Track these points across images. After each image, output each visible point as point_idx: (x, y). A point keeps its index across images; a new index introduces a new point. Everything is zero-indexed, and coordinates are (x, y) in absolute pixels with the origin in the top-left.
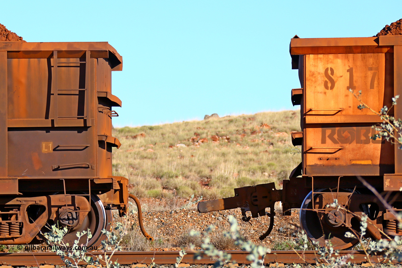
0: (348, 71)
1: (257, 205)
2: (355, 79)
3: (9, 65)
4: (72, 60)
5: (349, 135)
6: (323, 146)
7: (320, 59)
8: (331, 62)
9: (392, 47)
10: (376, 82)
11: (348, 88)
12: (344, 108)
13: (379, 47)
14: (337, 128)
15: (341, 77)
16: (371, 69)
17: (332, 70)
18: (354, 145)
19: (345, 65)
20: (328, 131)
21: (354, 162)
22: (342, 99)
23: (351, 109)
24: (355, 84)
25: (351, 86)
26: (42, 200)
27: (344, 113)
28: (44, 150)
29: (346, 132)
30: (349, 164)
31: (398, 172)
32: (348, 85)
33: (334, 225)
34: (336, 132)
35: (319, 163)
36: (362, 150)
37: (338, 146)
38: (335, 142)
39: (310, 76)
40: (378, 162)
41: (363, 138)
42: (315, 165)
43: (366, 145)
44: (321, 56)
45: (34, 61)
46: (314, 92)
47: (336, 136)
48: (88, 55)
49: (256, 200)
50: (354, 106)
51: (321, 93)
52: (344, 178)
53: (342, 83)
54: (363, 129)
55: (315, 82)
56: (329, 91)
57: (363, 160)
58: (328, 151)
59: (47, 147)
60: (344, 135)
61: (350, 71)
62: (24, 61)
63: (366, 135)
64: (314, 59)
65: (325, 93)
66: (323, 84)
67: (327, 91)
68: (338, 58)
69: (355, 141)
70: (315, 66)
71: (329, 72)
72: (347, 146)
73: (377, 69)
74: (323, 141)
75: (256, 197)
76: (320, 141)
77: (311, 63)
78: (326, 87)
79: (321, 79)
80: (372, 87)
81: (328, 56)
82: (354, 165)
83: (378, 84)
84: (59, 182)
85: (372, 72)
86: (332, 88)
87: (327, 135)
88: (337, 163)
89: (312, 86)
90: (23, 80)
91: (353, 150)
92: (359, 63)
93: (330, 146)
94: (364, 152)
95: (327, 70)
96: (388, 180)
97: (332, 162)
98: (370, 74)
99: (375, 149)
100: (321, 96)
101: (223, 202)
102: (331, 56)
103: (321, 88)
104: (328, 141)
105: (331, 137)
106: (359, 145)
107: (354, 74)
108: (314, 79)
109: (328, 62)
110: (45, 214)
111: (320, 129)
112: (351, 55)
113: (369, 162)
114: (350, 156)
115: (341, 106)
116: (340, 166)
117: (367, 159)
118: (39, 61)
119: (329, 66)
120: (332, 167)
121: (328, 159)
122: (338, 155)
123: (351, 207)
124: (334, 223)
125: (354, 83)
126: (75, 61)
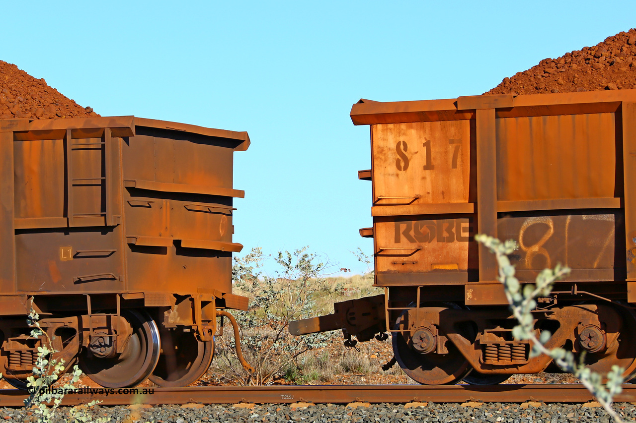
0: (424, 145)
1: (355, 325)
2: (433, 155)
3: (18, 152)
4: (92, 140)
5: (428, 231)
6: (396, 246)
7: (391, 129)
8: (404, 134)
9: (474, 111)
10: (459, 159)
11: (426, 168)
12: (422, 194)
13: (458, 112)
14: (414, 222)
15: (417, 153)
16: (452, 142)
18: (434, 244)
19: (420, 137)
20: (403, 226)
21: (436, 267)
22: (418, 182)
23: (430, 195)
24: (434, 163)
25: (428, 166)
26: (72, 322)
27: (421, 201)
28: (63, 257)
29: (424, 227)
30: (429, 269)
31: (483, 280)
32: (425, 164)
34: (413, 226)
35: (393, 268)
36: (445, 251)
37: (414, 246)
38: (411, 240)
39: (378, 153)
40: (466, 267)
41: (445, 235)
42: (389, 272)
43: (450, 244)
44: (391, 126)
45: (48, 143)
46: (385, 175)
47: (412, 233)
48: (108, 134)
49: (354, 318)
50: (433, 192)
51: (392, 175)
52: (425, 289)
53: (417, 161)
54: (445, 223)
55: (385, 160)
56: (402, 173)
57: (447, 263)
58: (403, 252)
59: (66, 253)
60: (421, 231)
61: (427, 145)
62: (37, 143)
63: (449, 230)
64: (383, 130)
65: (397, 175)
66: (395, 164)
67: (399, 172)
68: (411, 128)
69: (435, 239)
70: (384, 139)
71: (402, 147)
72: (426, 245)
73: (460, 141)
74: (397, 240)
75: (353, 313)
76: (393, 240)
77: (379, 136)
79: (392, 157)
80: (454, 165)
81: (400, 126)
82: (436, 270)
83: (462, 161)
84: (83, 298)
85: (454, 145)
86: (406, 168)
87: (401, 232)
88: (414, 269)
89: (381, 166)
90: (35, 168)
91: (434, 250)
92: (438, 134)
93: (405, 246)
94: (448, 253)
96: (471, 291)
97: (409, 267)
98: (451, 148)
99: (461, 249)
100: (393, 179)
102: (403, 126)
103: (392, 169)
104: (403, 239)
105: (406, 234)
106: (441, 244)
107: (432, 149)
108: (383, 157)
109: (399, 133)
110: (76, 339)
111: (393, 223)
112: (427, 124)
113: (455, 267)
114: (431, 259)
115: (417, 192)
116: (419, 273)
117: (452, 263)
118: (54, 143)
119: (402, 139)
120: (409, 274)
121: (403, 264)
122: (416, 257)
123: (442, 329)
124: (419, 349)
125: (432, 160)
126: (95, 142)
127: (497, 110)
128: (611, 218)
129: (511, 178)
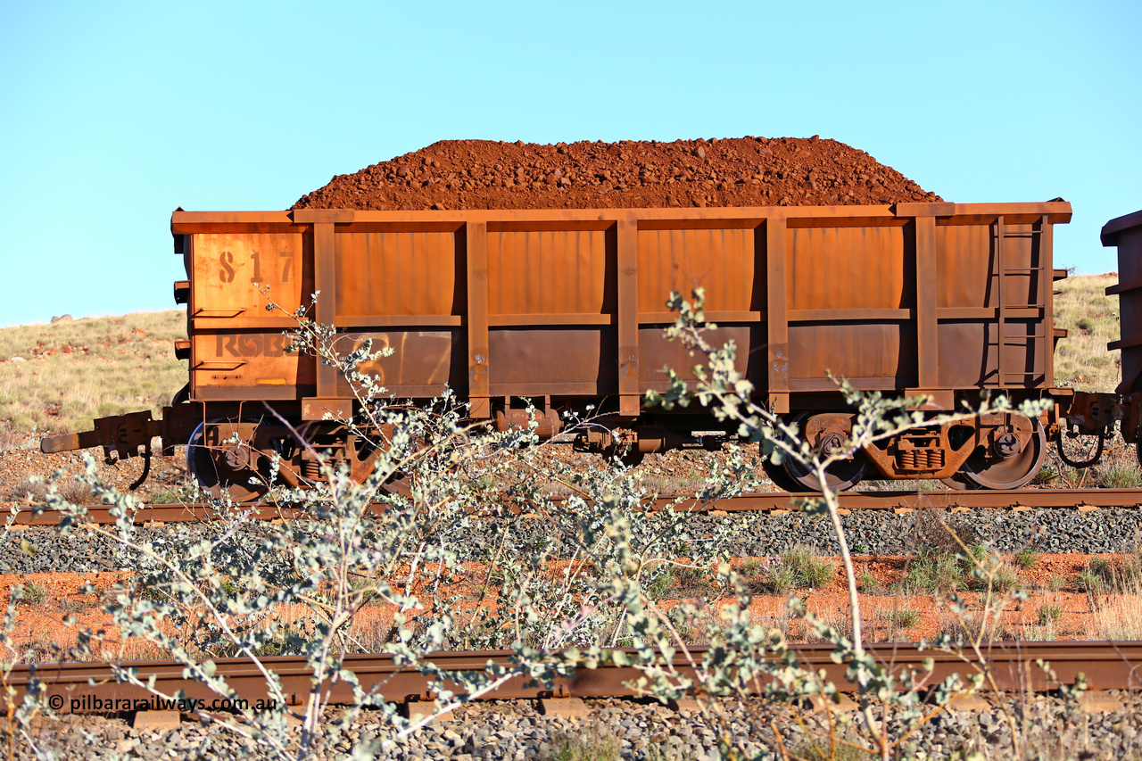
0: (252, 257)
1: (126, 442)
2: (261, 267)
5: (255, 345)
6: (219, 360)
7: (214, 239)
8: (230, 245)
9: (311, 225)
10: (290, 273)
11: (253, 280)
12: (248, 307)
13: (294, 224)
14: (238, 336)
15: (243, 264)
16: (283, 255)
17: (230, 255)
18: (261, 358)
19: (248, 249)
20: (226, 339)
21: (261, 382)
22: (244, 295)
23: (257, 309)
24: (262, 275)
25: (257, 278)
27: (247, 314)
29: (250, 340)
30: (254, 384)
31: (321, 395)
32: (253, 276)
33: (234, 468)
34: (237, 340)
35: (212, 383)
36: (272, 366)
37: (239, 360)
38: (235, 354)
39: (199, 263)
40: (294, 381)
41: (274, 349)
42: (208, 387)
43: (278, 358)
44: (214, 236)
46: (206, 286)
47: (236, 347)
49: (126, 435)
50: (261, 306)
51: (215, 286)
52: (248, 404)
53: (244, 273)
54: (273, 337)
55: (207, 271)
56: (226, 285)
57: (274, 378)
58: (225, 366)
60: (247, 345)
61: (255, 257)
63: (277, 344)
64: (205, 240)
65: (221, 287)
66: (218, 275)
67: (223, 284)
68: (238, 239)
69: (262, 353)
70: (206, 250)
71: (227, 258)
72: (252, 360)
73: (292, 254)
74: (219, 353)
75: (125, 430)
76: (214, 354)
77: (201, 246)
78: (223, 279)
79: (215, 268)
80: (285, 279)
81: (225, 237)
82: (261, 385)
83: (294, 274)
85: (286, 258)
86: (231, 280)
87: (224, 345)
88: (238, 383)
89: (202, 277)
91: (260, 365)
92: (267, 246)
93: (228, 360)
94: (275, 367)
95: (223, 255)
96: (308, 406)
97: (231, 382)
98: (282, 261)
99: (289, 363)
100: (215, 292)
101: (77, 439)
102: (228, 237)
103: (216, 280)
104: (226, 352)
105: (230, 347)
106: (268, 358)
107: (261, 262)
108: (205, 268)
109: (224, 244)
111: (215, 336)
112: (256, 236)
113: (282, 382)
114: (256, 373)
115: (243, 305)
116: (242, 388)
117: (279, 378)
119: (226, 250)
120: (231, 389)
121: (225, 378)
122: (240, 371)
123: (257, 444)
124: (233, 465)
125: (261, 273)
127: (336, 224)
128: (447, 335)
129: (346, 293)
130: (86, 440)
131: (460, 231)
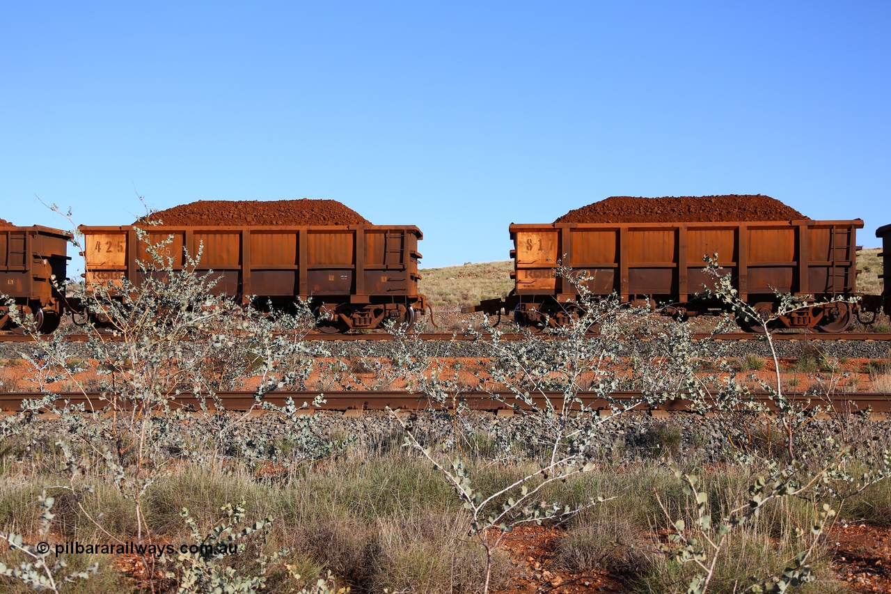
1: (492, 309)
2: (542, 245)
3: (365, 237)
4: (397, 234)
5: (539, 274)
6: (526, 279)
7: (525, 234)
8: (531, 236)
9: (561, 229)
10: (553, 247)
11: (539, 250)
12: (537, 260)
13: (554, 229)
14: (533, 270)
15: (536, 244)
16: (550, 240)
17: (531, 240)
18: (542, 279)
19: (537, 238)
20: (529, 272)
22: (536, 255)
23: (540, 260)
24: (543, 248)
25: (540, 249)
26: (381, 306)
27: (537, 262)
28: (383, 281)
29: (538, 272)
30: (539, 289)
31: (564, 293)
33: (532, 320)
34: (533, 272)
35: (524, 288)
37: (534, 279)
38: (532, 277)
39: (519, 243)
40: (554, 288)
41: (546, 275)
42: (522, 289)
43: (548, 279)
45: (378, 235)
46: (522, 252)
47: (532, 274)
48: (405, 232)
49: (492, 307)
50: (542, 259)
51: (525, 252)
52: (537, 296)
53: (536, 247)
54: (546, 271)
56: (529, 251)
57: (546, 286)
58: (528, 282)
59: (384, 279)
60: (536, 274)
61: (540, 241)
62: (372, 235)
63: (548, 274)
64: (522, 235)
65: (527, 252)
66: (526, 248)
68: (534, 234)
69: (542, 277)
70: (522, 238)
72: (538, 279)
73: (554, 240)
74: (526, 277)
75: (491, 305)
76: (524, 277)
77: (520, 237)
78: (528, 249)
79: (525, 245)
80: (551, 249)
82: (541, 289)
84: (390, 297)
86: (531, 249)
87: (528, 274)
88: (533, 288)
89: (520, 248)
90: (372, 245)
91: (541, 281)
92: (545, 237)
93: (529, 280)
94: (547, 282)
95: (528, 240)
96: (559, 297)
97: (530, 288)
98: (550, 243)
99: (552, 281)
100: (525, 254)
101: (474, 308)
102: (530, 233)
103: (525, 250)
104: (529, 277)
105: (530, 275)
106: (544, 279)
107: (542, 243)
108: (521, 245)
109: (528, 236)
110: (383, 314)
111: (525, 271)
112: (540, 233)
113: (549, 288)
114: (540, 285)
115: (535, 259)
116: (535, 290)
117: (548, 286)
118: (380, 235)
119: (529, 238)
120: (531, 290)
121: (528, 286)
122: (534, 284)
123: (541, 311)
126: (398, 235)
127: (571, 229)
128: (612, 271)
129: (574, 255)
130: (477, 309)
131: (618, 231)
